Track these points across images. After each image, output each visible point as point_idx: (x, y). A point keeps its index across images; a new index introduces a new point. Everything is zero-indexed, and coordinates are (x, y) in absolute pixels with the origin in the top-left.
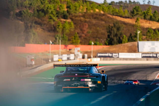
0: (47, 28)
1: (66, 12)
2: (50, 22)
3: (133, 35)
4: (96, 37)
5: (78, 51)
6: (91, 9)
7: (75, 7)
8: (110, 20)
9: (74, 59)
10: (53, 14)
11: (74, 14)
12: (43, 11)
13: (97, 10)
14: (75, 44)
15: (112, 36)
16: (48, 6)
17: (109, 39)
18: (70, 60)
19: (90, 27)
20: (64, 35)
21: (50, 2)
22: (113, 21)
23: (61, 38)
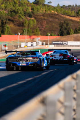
0: (18, 24)
1: (31, 13)
2: (19, 20)
3: (77, 29)
4: (52, 30)
5: (39, 40)
6: (48, 10)
7: (37, 9)
8: (62, 18)
9: (36, 46)
10: (22, 14)
11: (36, 14)
12: (14, 11)
13: (53, 11)
14: (37, 35)
15: (63, 30)
16: (18, 8)
17: (60, 32)
18: (33, 46)
19: (47, 23)
20: (29, 29)
21: (20, 6)
22: (64, 19)
23: (27, 31)
